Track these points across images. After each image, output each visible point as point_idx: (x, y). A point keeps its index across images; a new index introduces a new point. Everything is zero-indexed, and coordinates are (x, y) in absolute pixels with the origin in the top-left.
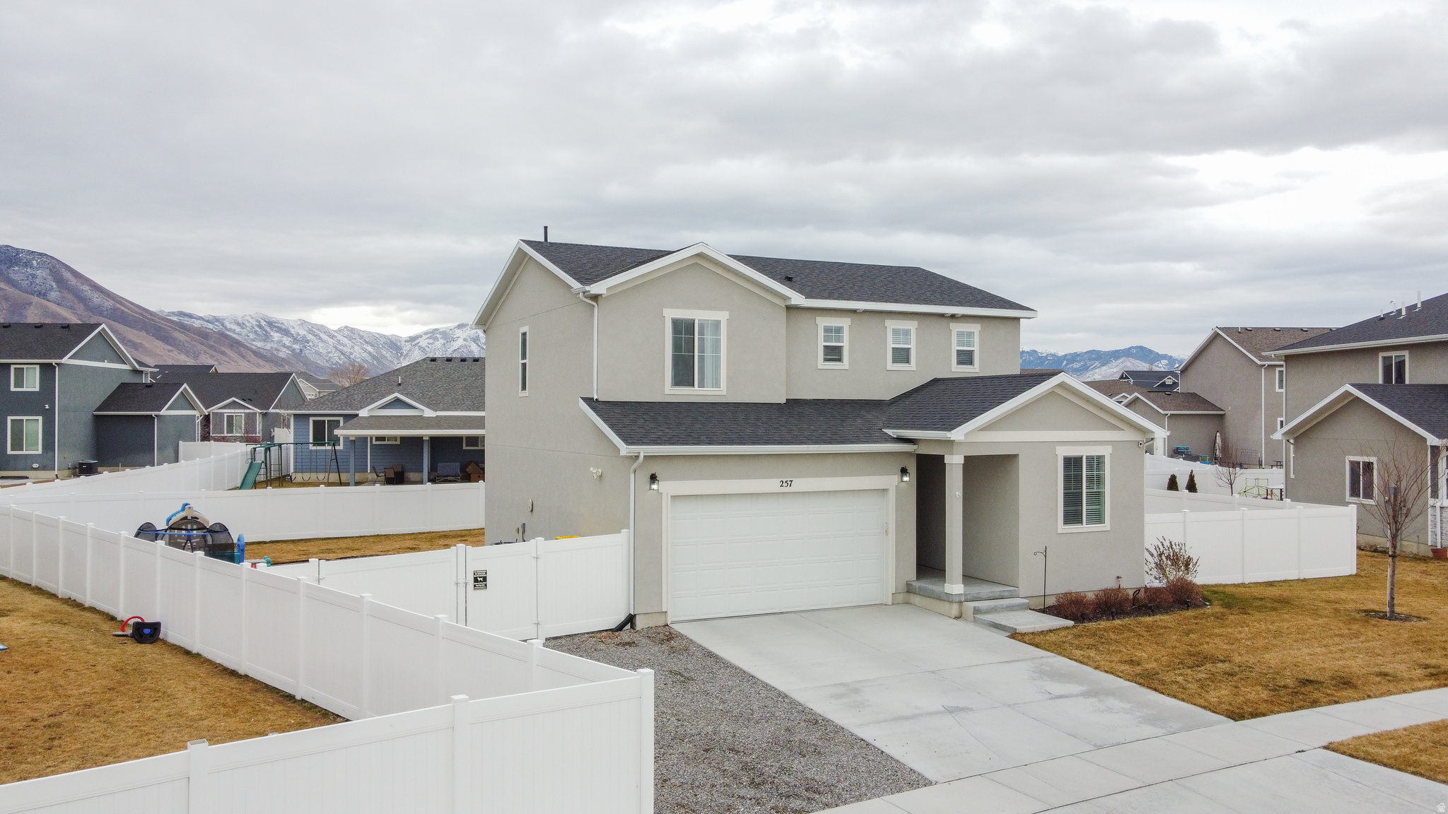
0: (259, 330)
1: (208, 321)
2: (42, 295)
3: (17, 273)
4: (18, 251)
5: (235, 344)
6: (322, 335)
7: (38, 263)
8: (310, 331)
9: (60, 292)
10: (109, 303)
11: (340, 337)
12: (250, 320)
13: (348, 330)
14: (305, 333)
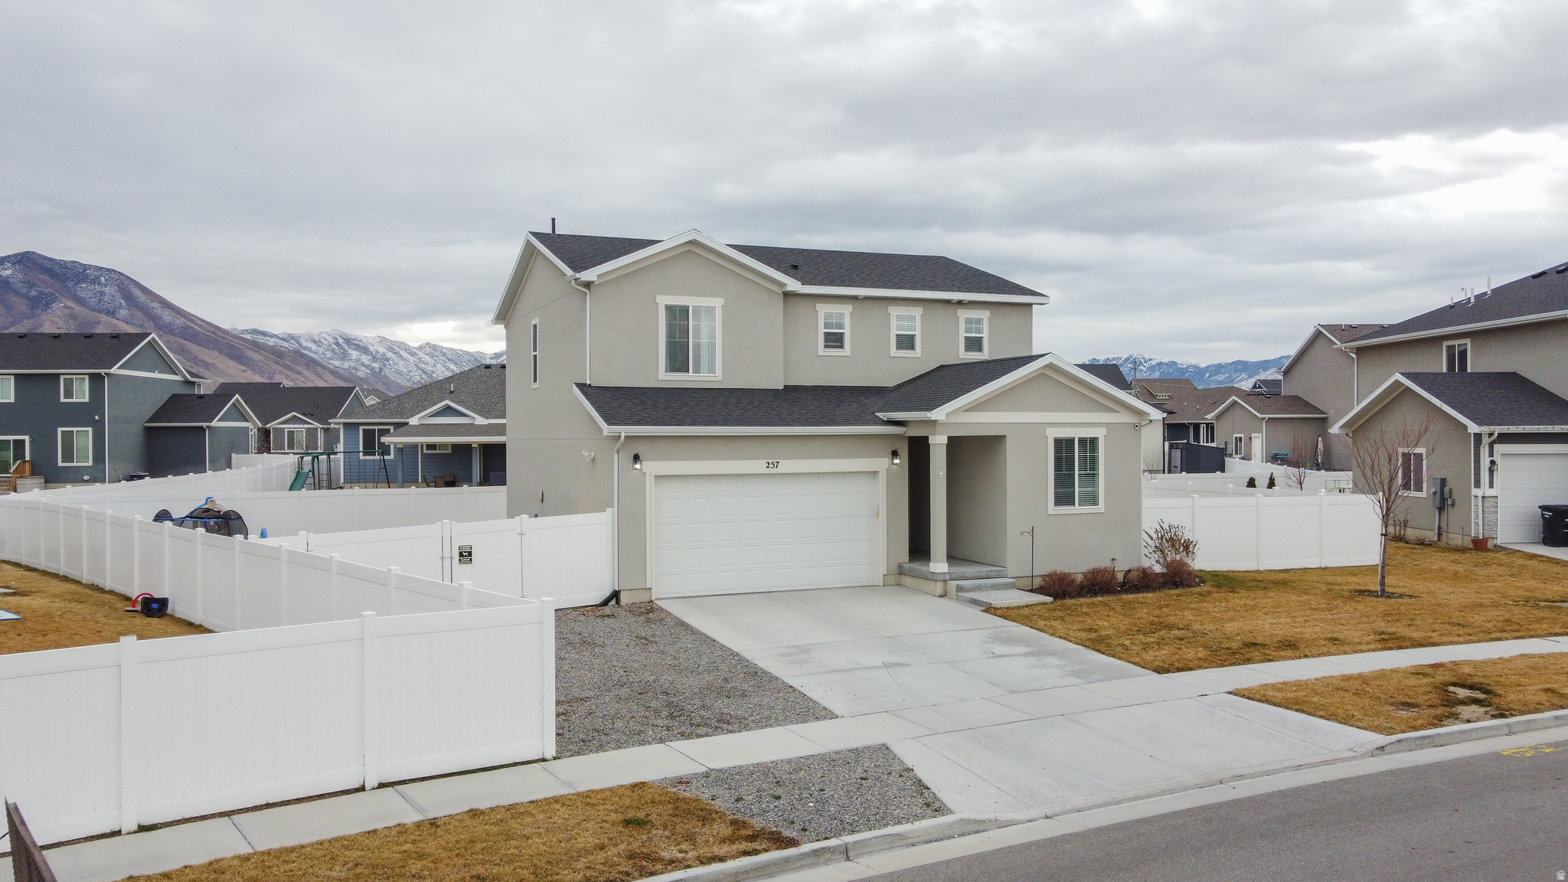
0: (337, 348)
1: (283, 339)
2: (111, 313)
3: (85, 291)
4: (85, 267)
5: (312, 363)
6: (402, 353)
7: (106, 280)
8: (390, 349)
9: (128, 309)
10: (180, 321)
11: (421, 355)
12: (327, 337)
13: (430, 347)
14: (385, 350)
